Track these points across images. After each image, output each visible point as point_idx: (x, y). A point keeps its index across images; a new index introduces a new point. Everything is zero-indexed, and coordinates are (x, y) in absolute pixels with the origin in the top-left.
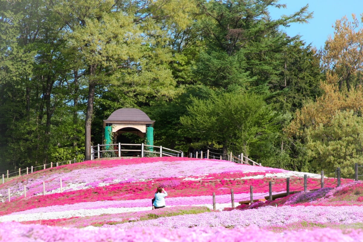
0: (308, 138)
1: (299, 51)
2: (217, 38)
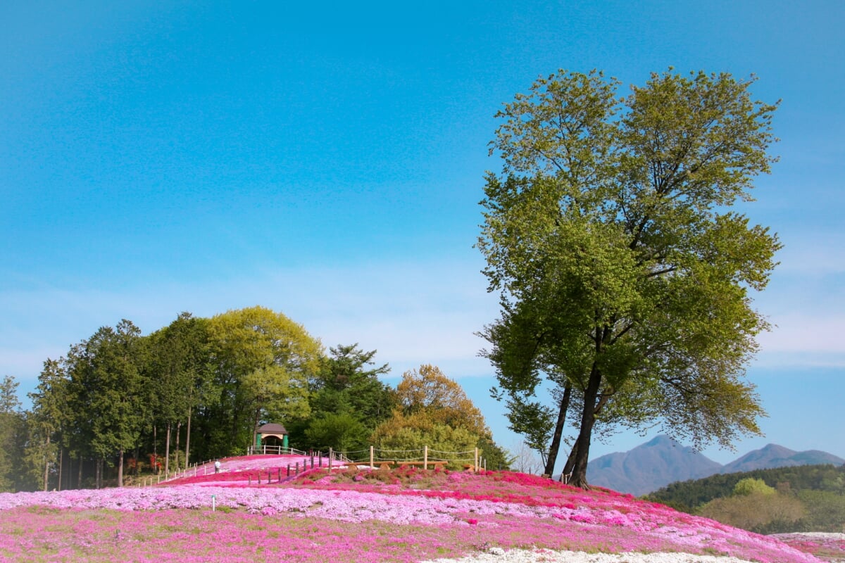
1: (387, 393)
2: (331, 381)
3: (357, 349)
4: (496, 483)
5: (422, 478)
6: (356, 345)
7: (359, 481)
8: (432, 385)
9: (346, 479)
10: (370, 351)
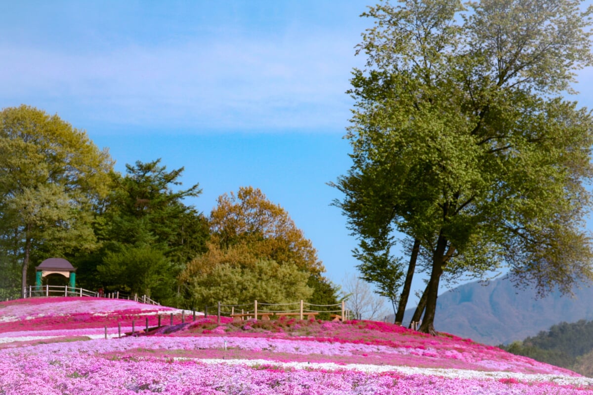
0: (196, 284)
1: (194, 217)
2: (128, 206)
3: (159, 166)
4: (361, 330)
5: (300, 327)
6: (158, 161)
7: (248, 330)
8: (254, 211)
9: (236, 329)
10: (177, 169)
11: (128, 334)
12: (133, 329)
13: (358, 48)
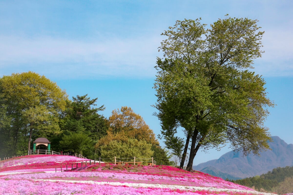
1: (102, 120)
2: (73, 115)
3: (87, 97)
4: (160, 170)
5: (134, 168)
6: (86, 95)
7: (111, 169)
9: (106, 169)
10: (94, 99)
11: (65, 171)
12: (67, 169)
13: (159, 49)
